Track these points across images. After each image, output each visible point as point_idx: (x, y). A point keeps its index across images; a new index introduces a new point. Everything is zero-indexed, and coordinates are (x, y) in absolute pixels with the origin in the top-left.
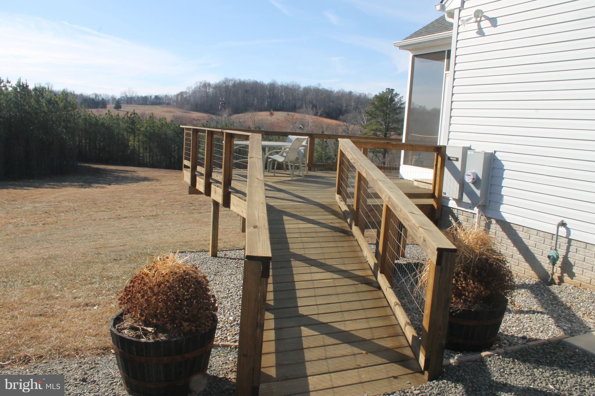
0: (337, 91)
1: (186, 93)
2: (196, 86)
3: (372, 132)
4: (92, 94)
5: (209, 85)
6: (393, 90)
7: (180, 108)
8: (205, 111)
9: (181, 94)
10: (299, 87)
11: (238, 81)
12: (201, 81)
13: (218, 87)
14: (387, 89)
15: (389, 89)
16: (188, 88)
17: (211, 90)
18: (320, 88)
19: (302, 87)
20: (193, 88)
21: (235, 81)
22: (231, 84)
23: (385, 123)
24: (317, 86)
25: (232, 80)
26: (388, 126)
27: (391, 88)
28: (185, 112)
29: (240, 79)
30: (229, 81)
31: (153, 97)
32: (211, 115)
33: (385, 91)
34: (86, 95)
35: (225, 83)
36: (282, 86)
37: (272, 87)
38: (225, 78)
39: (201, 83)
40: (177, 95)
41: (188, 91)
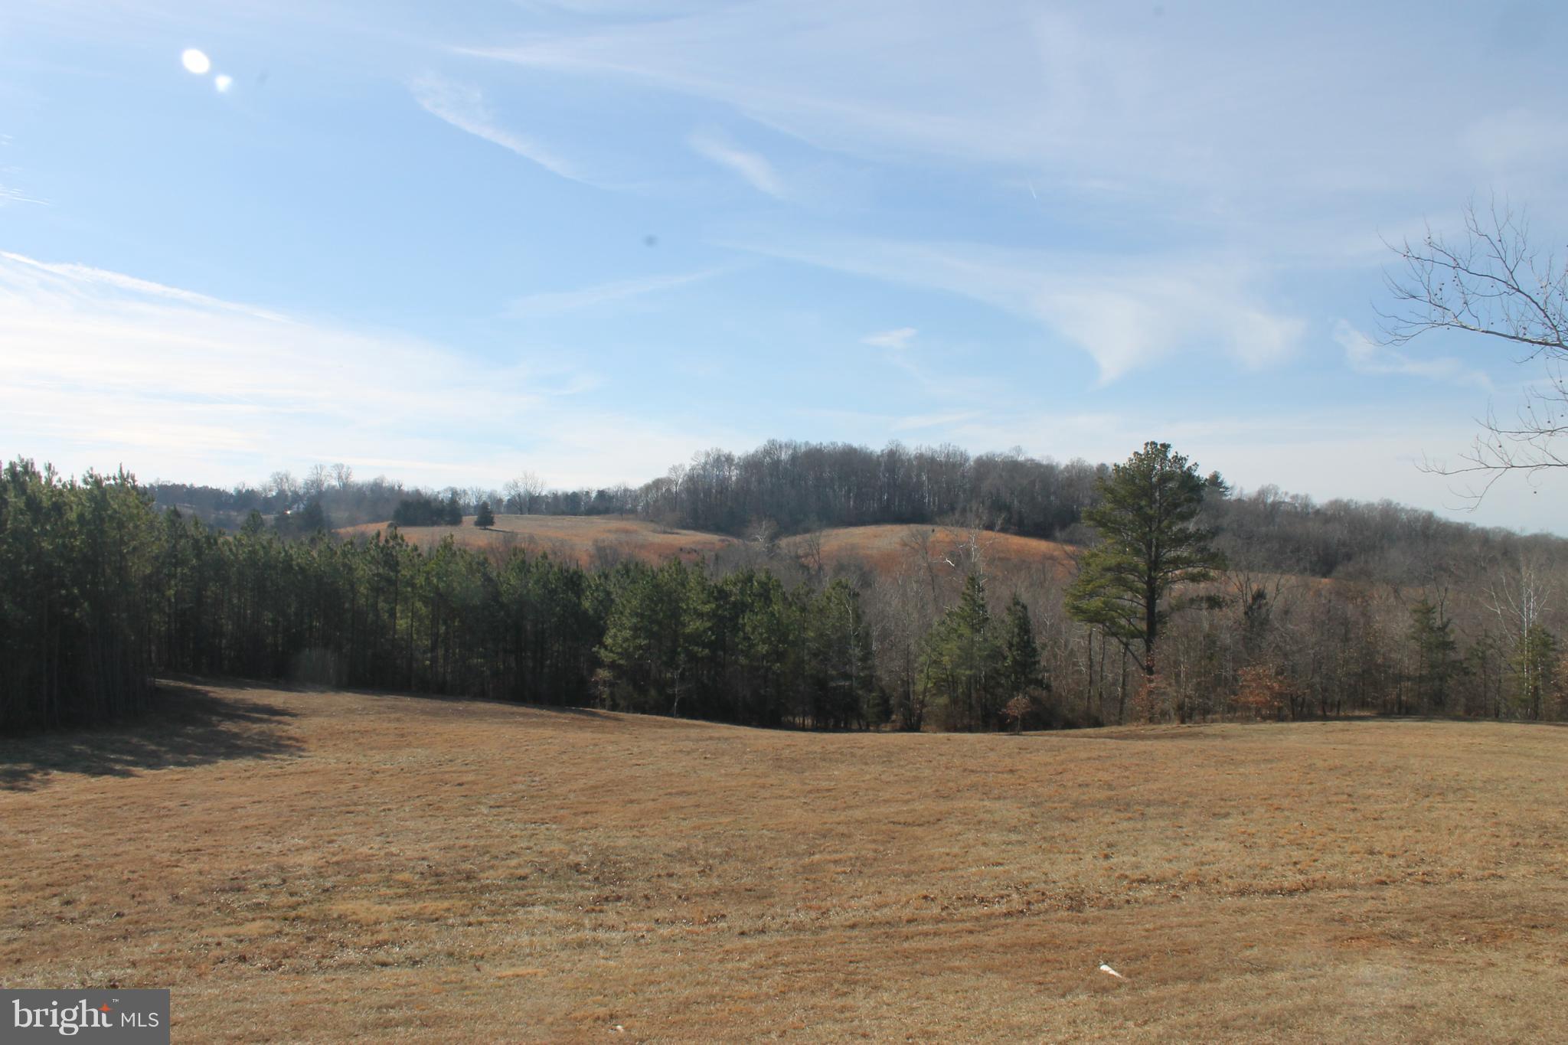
0: (1067, 466)
1: (668, 481)
2: (694, 463)
3: (1109, 575)
4: (446, 490)
5: (729, 459)
6: (1166, 447)
7: (652, 521)
8: (717, 529)
9: (657, 484)
10: (967, 459)
11: (803, 449)
12: (709, 449)
13: (753, 465)
14: (1147, 444)
15: (1154, 443)
16: (674, 469)
17: (735, 474)
18: (1021, 458)
19: (975, 458)
20: (688, 468)
21: (795, 447)
22: (784, 456)
23: (1149, 547)
24: (1012, 454)
25: (787, 446)
26: (1158, 556)
27: (1159, 442)
28: (665, 532)
29: (807, 443)
30: (780, 447)
31: (594, 495)
32: (729, 538)
33: (1142, 451)
34: (429, 492)
35: (767, 452)
36: (920, 457)
37: (893, 459)
38: (769, 442)
39: (708, 455)
40: (648, 489)
41: (673, 476)
